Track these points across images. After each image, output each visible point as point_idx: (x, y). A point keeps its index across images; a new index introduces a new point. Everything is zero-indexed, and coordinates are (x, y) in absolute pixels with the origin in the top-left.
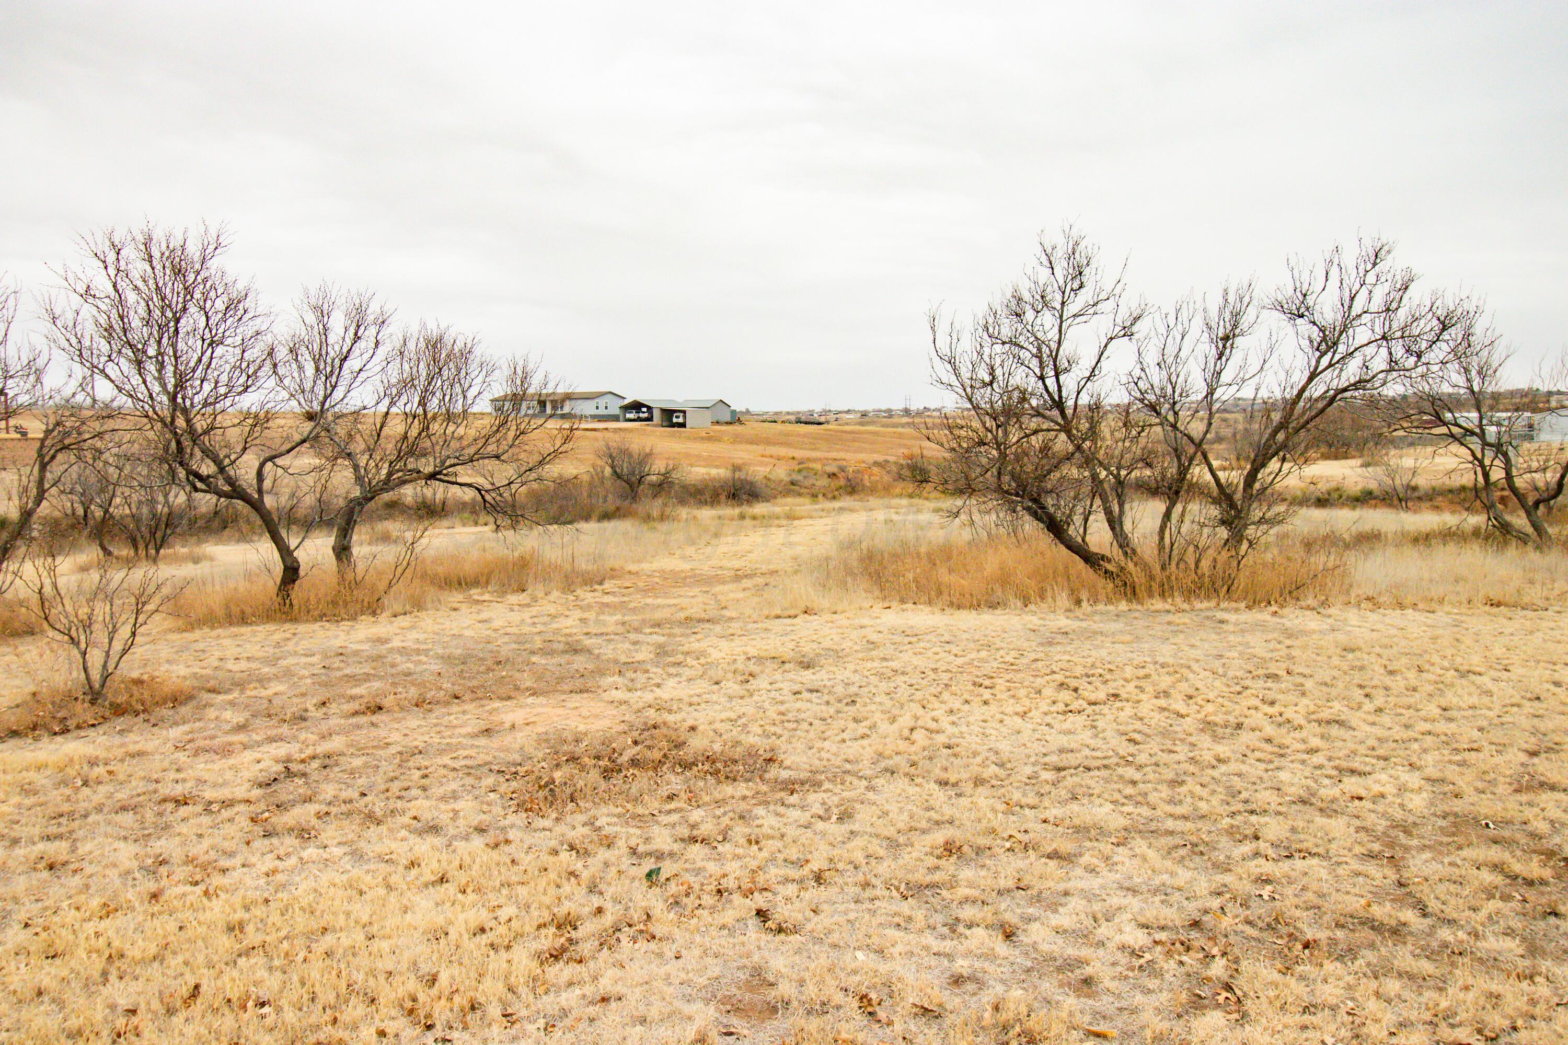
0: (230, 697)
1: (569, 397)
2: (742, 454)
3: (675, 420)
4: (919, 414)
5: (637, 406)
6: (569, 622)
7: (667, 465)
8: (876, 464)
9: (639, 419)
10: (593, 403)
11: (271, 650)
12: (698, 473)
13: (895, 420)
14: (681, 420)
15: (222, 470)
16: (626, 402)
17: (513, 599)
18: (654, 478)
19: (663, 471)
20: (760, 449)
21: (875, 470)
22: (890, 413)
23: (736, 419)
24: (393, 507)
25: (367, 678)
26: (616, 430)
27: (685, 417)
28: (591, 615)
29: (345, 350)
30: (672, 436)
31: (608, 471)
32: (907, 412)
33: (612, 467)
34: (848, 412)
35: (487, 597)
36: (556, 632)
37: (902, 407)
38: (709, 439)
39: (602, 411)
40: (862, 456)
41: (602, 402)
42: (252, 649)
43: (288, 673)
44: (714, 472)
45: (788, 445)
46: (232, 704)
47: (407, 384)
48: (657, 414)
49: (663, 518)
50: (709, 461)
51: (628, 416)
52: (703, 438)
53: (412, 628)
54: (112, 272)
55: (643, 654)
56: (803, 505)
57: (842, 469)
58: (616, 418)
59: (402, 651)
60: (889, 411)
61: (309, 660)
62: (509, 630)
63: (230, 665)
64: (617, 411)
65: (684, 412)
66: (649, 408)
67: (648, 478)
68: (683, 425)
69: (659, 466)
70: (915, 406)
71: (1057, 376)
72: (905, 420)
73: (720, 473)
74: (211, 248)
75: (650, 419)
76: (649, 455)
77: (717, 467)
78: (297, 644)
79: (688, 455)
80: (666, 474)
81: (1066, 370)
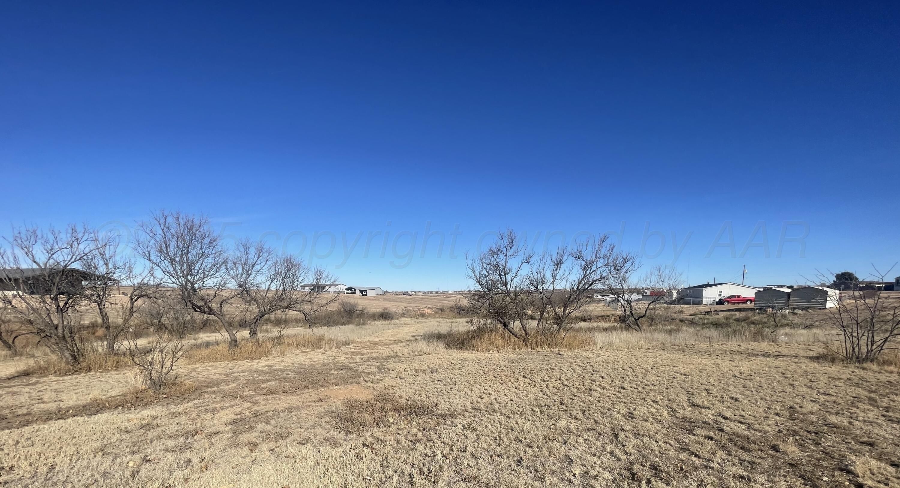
0: (214, 389)
2: (387, 304)
3: (364, 293)
5: (351, 289)
6: (342, 359)
7: (362, 308)
9: (352, 293)
10: (336, 287)
11: (228, 371)
12: (372, 310)
13: (434, 295)
15: (206, 304)
16: (347, 287)
17: (319, 351)
18: (358, 312)
20: (392, 303)
21: (429, 310)
22: (432, 292)
23: (384, 293)
24: (268, 320)
25: (268, 381)
26: (345, 296)
28: (349, 356)
29: (254, 262)
30: (363, 298)
31: (342, 309)
32: (437, 292)
33: (344, 308)
34: (419, 292)
35: (307, 350)
36: (338, 362)
37: (435, 291)
38: (375, 299)
41: (339, 287)
42: (221, 370)
43: (236, 379)
44: (378, 310)
46: (214, 392)
47: (277, 274)
48: (357, 291)
49: (364, 324)
50: (376, 307)
51: (348, 292)
52: (373, 299)
53: (282, 362)
54: (162, 227)
55: (373, 369)
56: (408, 320)
57: (419, 310)
58: (344, 292)
59: (280, 370)
61: (244, 374)
62: (320, 362)
63: (212, 376)
64: (344, 290)
65: (367, 291)
66: (355, 290)
67: (356, 312)
68: (366, 295)
69: (360, 308)
70: (440, 290)
71: (505, 275)
72: (437, 295)
73: (380, 310)
74: (204, 221)
75: (355, 293)
76: (356, 304)
77: (379, 308)
78: (238, 368)
79: (370, 305)
80: (362, 311)
81: (508, 273)
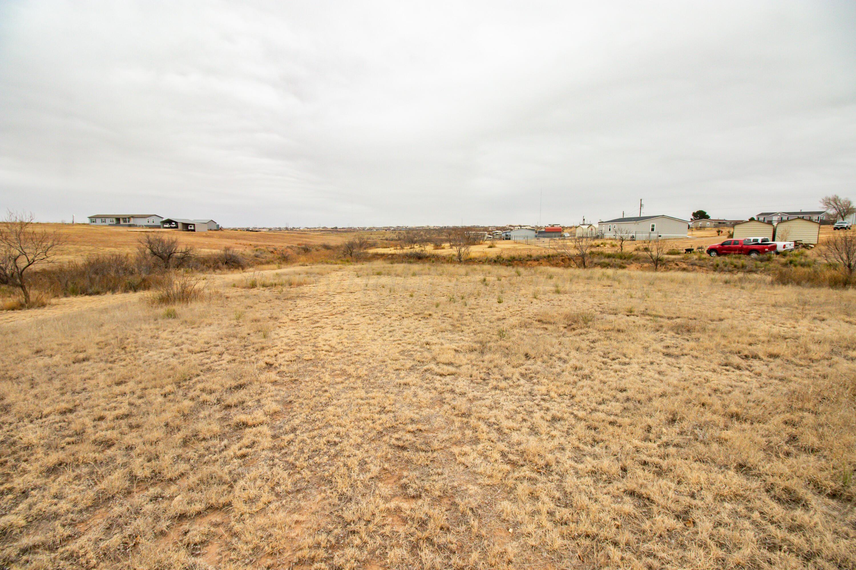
1: (133, 217)
2: (227, 243)
3: (189, 228)
4: (292, 229)
5: (170, 222)
7: (187, 247)
8: (288, 247)
9: (171, 227)
10: (147, 219)
12: (205, 252)
14: (192, 228)
16: (164, 220)
18: (179, 254)
19: (184, 250)
20: (234, 241)
21: (289, 250)
23: (219, 229)
26: (158, 232)
27: (194, 227)
30: (189, 235)
31: (148, 251)
32: (287, 229)
33: (151, 249)
34: (263, 228)
37: (285, 226)
38: (207, 236)
39: (151, 223)
40: (280, 244)
41: (151, 219)
44: (214, 251)
45: (245, 239)
48: (180, 226)
50: (210, 246)
51: (165, 226)
52: (204, 236)
57: (275, 249)
58: (159, 227)
60: (280, 228)
64: (159, 224)
65: (194, 225)
66: (176, 223)
67: (175, 254)
68: (194, 230)
69: (181, 248)
73: (218, 251)
75: (177, 227)
76: (174, 242)
77: (214, 249)
79: (197, 243)
80: (186, 253)
